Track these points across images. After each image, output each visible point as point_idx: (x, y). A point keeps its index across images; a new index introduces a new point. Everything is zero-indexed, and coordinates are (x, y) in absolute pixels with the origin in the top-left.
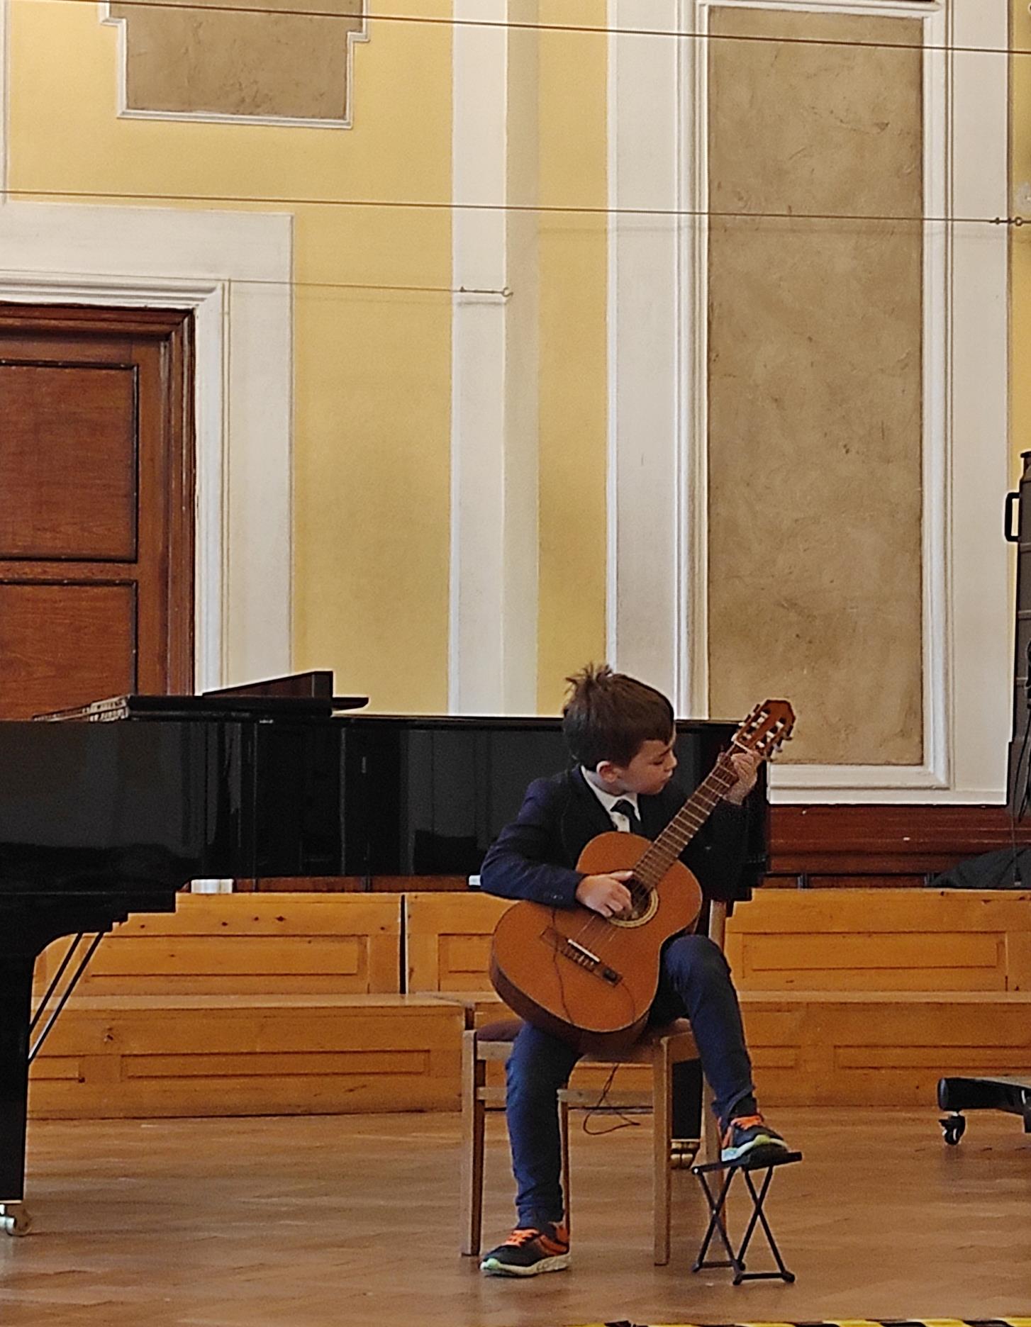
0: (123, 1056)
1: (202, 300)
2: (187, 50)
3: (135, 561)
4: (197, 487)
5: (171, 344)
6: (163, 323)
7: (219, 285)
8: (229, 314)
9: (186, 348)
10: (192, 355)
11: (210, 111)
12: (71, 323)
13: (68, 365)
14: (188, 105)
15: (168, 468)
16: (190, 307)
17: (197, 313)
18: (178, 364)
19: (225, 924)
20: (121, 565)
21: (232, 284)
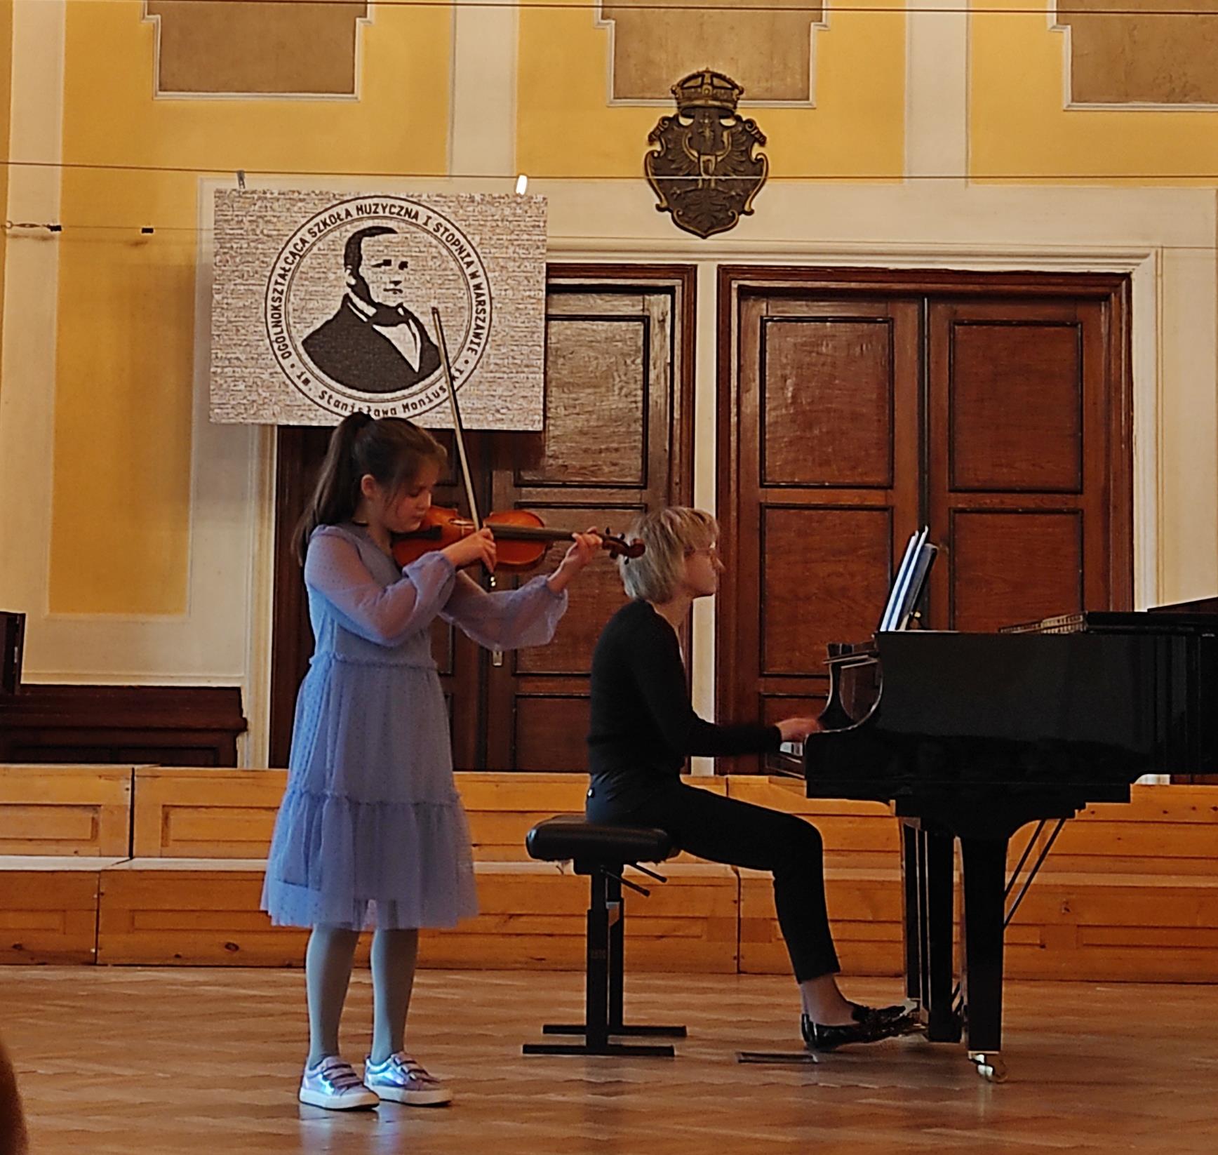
0: (1079, 926)
1: (1138, 264)
2: (1124, 50)
3: (1081, 492)
4: (1135, 427)
5: (1110, 303)
6: (1104, 286)
7: (1153, 252)
8: (1162, 275)
9: (1124, 306)
10: (1130, 313)
11: (1146, 101)
12: (1024, 288)
13: (1021, 324)
14: (1125, 97)
15: (1108, 412)
16: (1128, 271)
17: (1133, 276)
18: (1117, 322)
19: (1165, 812)
20: (1069, 496)
21: (1165, 251)
